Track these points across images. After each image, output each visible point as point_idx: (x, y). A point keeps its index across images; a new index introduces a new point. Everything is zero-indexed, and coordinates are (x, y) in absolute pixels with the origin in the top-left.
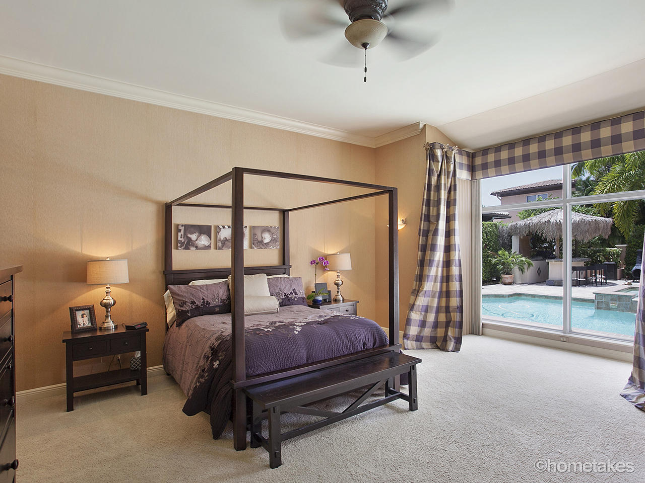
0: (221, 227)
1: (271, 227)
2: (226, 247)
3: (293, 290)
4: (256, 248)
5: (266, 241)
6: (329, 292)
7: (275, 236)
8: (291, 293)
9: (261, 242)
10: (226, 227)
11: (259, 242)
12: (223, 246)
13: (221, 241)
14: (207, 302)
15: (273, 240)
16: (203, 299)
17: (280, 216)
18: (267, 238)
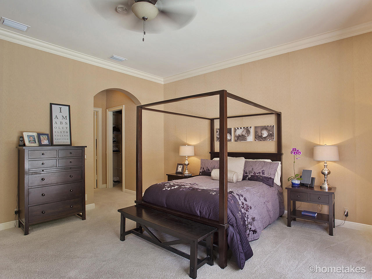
0: (236, 128)
1: (268, 126)
2: (239, 140)
3: (262, 171)
4: (257, 141)
5: (264, 136)
6: (313, 179)
7: (271, 132)
8: (260, 173)
9: (261, 137)
10: (239, 128)
11: (259, 137)
12: (238, 140)
13: (237, 137)
14: (208, 169)
15: (270, 135)
16: (207, 167)
17: (276, 118)
18: (265, 134)
